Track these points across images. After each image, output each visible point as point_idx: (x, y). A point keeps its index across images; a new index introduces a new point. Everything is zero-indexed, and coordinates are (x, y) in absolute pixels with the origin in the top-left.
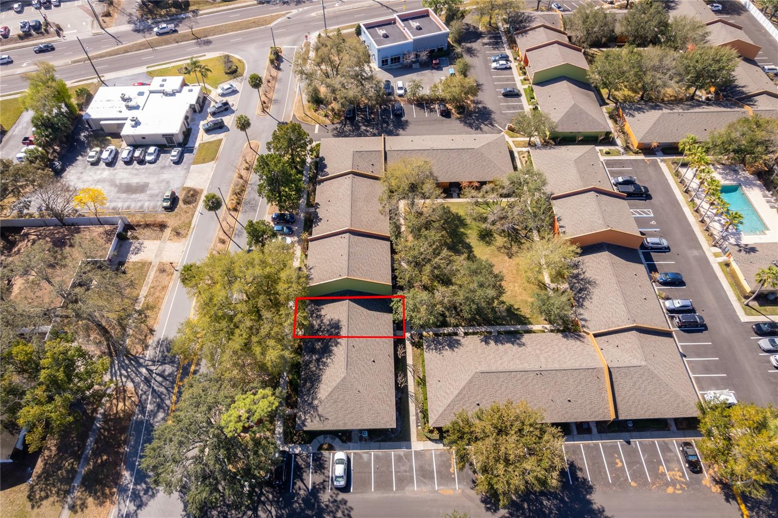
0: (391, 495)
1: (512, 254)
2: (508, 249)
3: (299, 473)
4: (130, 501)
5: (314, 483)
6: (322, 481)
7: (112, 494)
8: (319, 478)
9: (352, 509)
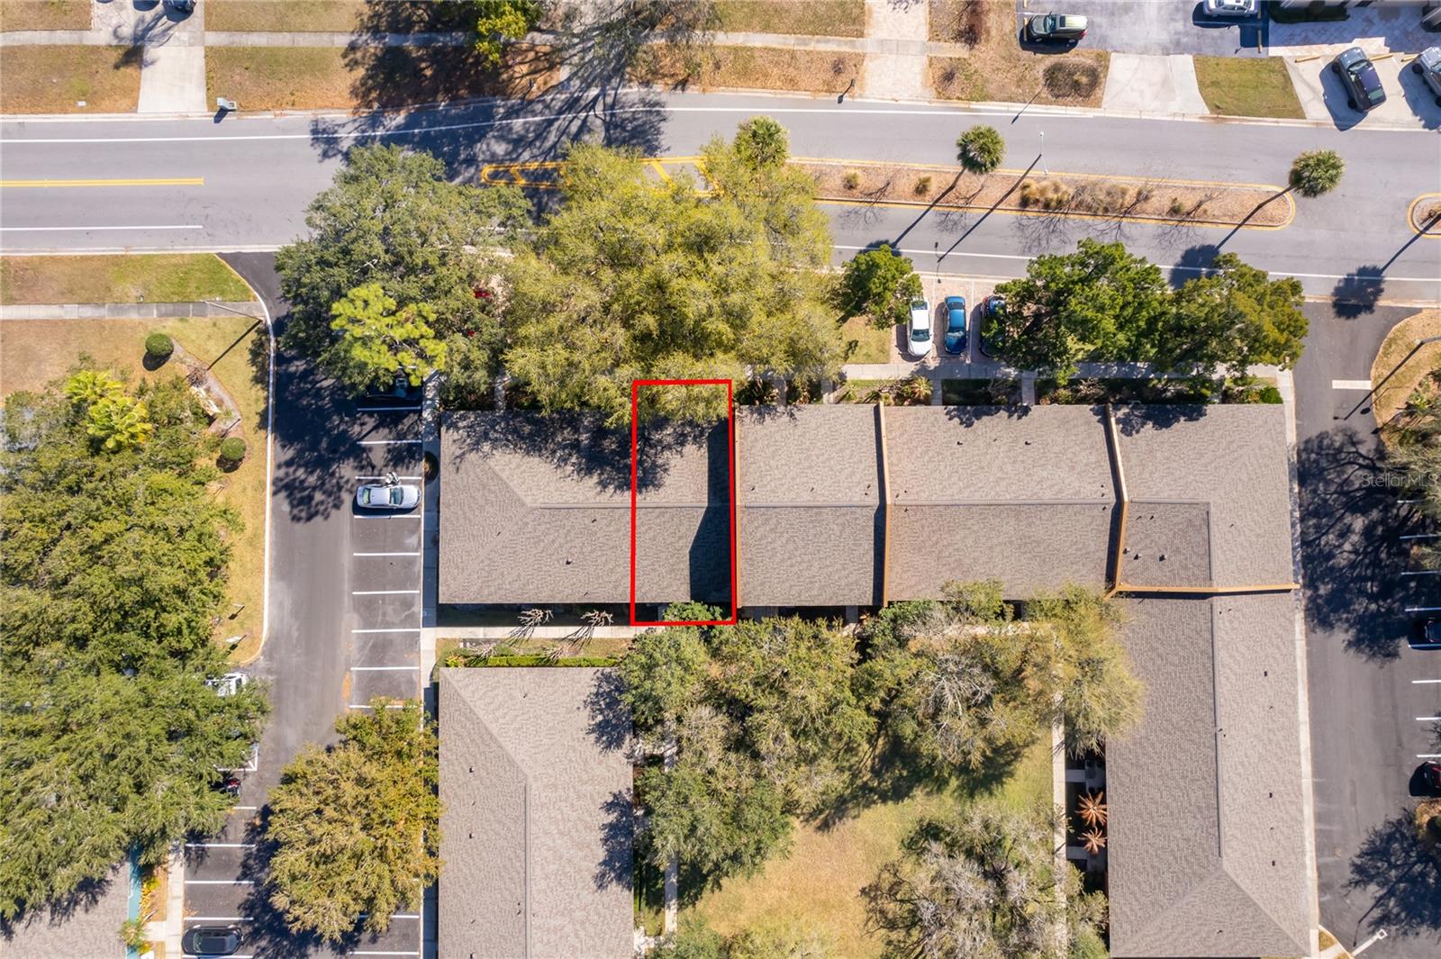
0: (346, 587)
1: (874, 899)
2: (892, 891)
3: (389, 421)
4: (356, 139)
5: (370, 449)
6: (374, 462)
7: (369, 105)
8: (378, 457)
9: (326, 518)
